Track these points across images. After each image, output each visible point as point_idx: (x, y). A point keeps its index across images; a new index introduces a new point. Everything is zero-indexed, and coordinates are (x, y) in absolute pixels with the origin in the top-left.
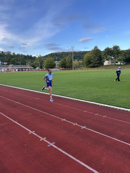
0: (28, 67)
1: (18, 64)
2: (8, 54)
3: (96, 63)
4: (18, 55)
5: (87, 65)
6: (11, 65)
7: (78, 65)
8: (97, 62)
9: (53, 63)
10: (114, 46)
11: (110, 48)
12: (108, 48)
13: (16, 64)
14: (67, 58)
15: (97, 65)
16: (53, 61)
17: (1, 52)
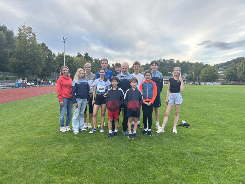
2: (170, 63)
4: (183, 64)
14: (239, 66)
16: (215, 71)
17: (162, 61)
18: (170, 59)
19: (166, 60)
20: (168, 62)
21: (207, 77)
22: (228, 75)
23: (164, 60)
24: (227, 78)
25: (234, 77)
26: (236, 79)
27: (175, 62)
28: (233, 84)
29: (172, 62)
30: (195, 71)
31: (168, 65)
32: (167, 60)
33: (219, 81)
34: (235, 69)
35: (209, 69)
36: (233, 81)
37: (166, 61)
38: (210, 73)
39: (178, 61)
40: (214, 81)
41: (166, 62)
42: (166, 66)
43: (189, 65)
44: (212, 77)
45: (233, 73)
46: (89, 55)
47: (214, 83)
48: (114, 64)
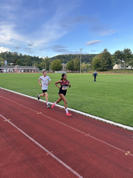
0: (34, 68)
1: (24, 65)
2: (15, 55)
3: (105, 67)
4: (25, 56)
5: (95, 68)
6: (17, 66)
7: (86, 68)
8: (107, 65)
9: (60, 65)
10: (125, 50)
11: (121, 51)
12: (118, 51)
13: (22, 65)
14: (75, 61)
15: (106, 69)
17: (8, 53)
18: (15, 52)
23: (10, 52)
24: (68, 68)
26: (73, 69)
27: (19, 55)
29: (16, 54)
32: (12, 53)
33: (63, 70)
39: (21, 54)
41: (11, 55)
42: (12, 57)
44: (59, 68)
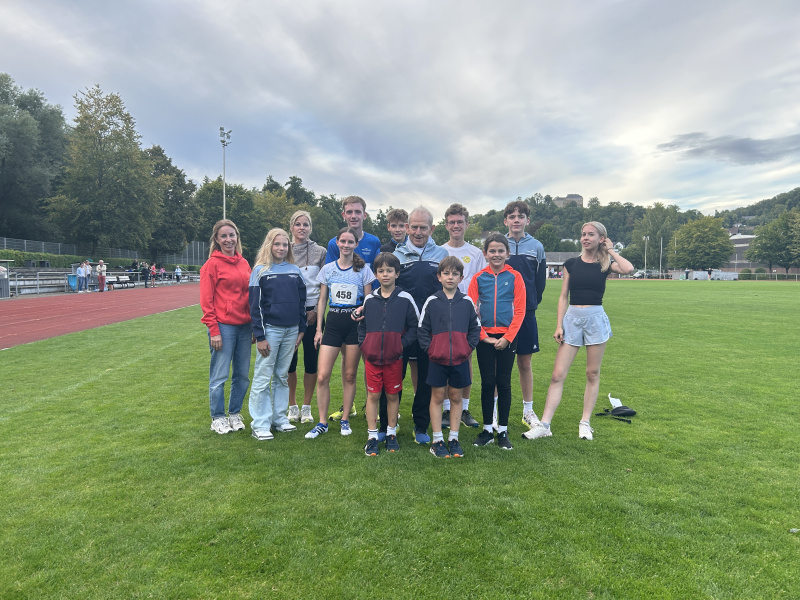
2: (568, 206)
4: (610, 207)
9: (716, 240)
16: (719, 234)
17: (543, 201)
19: (553, 197)
20: (560, 205)
21: (693, 252)
22: (764, 247)
23: (548, 198)
24: (759, 256)
25: (783, 252)
26: (791, 259)
28: (781, 278)
29: (574, 204)
30: (653, 234)
31: (560, 213)
32: (558, 199)
33: (733, 266)
34: (788, 228)
35: (697, 226)
36: (781, 265)
37: (556, 203)
38: (701, 239)
40: (716, 266)
42: (556, 218)
43: (632, 213)
44: (708, 254)
45: (778, 240)
46: (303, 186)
47: (716, 273)
48: (384, 211)
